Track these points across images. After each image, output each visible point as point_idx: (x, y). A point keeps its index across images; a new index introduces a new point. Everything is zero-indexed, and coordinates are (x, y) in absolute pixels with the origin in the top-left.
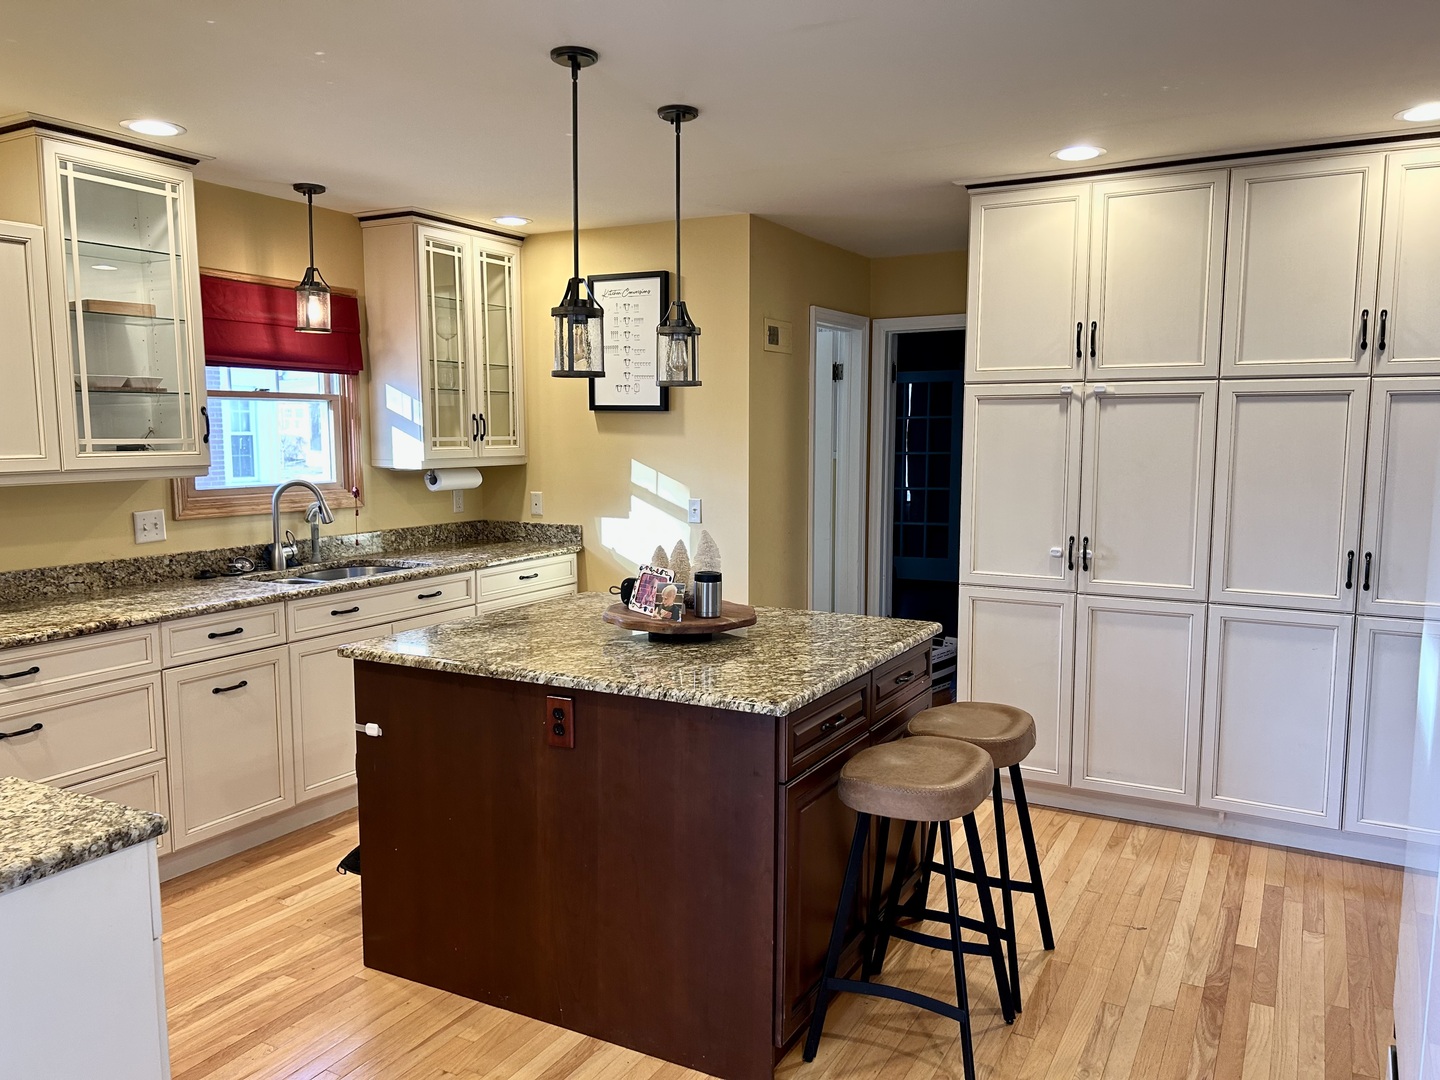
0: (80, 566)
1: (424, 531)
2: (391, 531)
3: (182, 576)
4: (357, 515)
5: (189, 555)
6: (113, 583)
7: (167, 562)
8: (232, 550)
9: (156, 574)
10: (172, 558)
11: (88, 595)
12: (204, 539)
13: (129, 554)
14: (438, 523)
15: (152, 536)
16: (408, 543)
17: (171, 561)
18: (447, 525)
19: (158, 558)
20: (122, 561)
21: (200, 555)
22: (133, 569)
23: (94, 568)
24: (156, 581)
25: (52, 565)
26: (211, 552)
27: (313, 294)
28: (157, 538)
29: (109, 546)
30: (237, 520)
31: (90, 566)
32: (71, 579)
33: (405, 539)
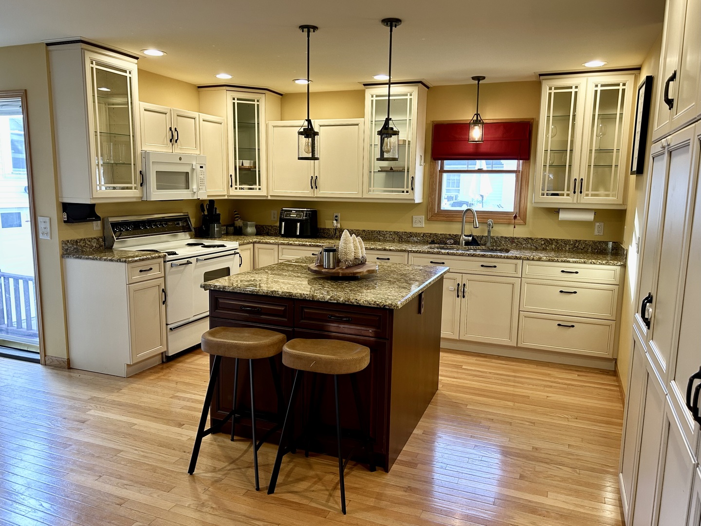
0: (392, 232)
1: (566, 242)
2: (542, 239)
3: (427, 242)
4: (515, 227)
5: (431, 234)
6: (402, 239)
7: (422, 235)
8: (450, 235)
9: (417, 239)
10: (424, 234)
11: (393, 241)
12: (439, 228)
13: (408, 231)
14: (578, 239)
15: (419, 225)
16: (554, 246)
17: (424, 235)
18: (585, 241)
19: (418, 233)
20: (405, 232)
21: (436, 235)
22: (409, 235)
23: (396, 233)
24: (417, 242)
25: (383, 230)
26: (440, 234)
27: (476, 125)
28: (420, 226)
29: (402, 227)
30: (455, 223)
31: (394, 232)
32: (388, 236)
33: (552, 244)
